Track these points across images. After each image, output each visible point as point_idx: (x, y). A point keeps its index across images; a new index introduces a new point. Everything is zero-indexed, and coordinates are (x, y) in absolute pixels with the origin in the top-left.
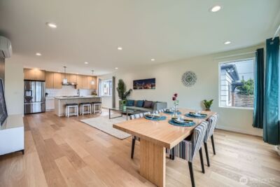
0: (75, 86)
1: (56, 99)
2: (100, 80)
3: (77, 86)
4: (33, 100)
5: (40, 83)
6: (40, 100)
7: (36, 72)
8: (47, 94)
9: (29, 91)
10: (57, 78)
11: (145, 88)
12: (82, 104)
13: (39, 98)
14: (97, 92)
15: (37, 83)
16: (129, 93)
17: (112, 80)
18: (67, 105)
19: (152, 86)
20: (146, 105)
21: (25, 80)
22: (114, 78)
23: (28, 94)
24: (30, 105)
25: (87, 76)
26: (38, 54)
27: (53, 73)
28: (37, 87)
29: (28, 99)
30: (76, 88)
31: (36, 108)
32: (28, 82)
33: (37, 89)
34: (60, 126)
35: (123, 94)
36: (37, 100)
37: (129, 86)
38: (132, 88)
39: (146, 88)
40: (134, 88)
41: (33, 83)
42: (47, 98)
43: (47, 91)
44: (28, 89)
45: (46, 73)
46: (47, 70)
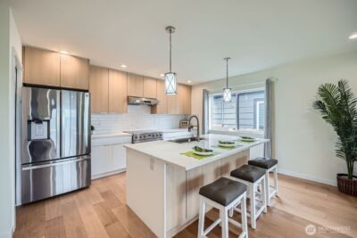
3: (158, 108)
4: (50, 155)
5: (76, 92)
6: (74, 153)
9: (39, 121)
13: (70, 148)
15: (66, 94)
23: (39, 132)
27: (108, 70)
29: (38, 151)
30: (153, 112)
31: (64, 176)
36: (66, 154)
45: (92, 68)
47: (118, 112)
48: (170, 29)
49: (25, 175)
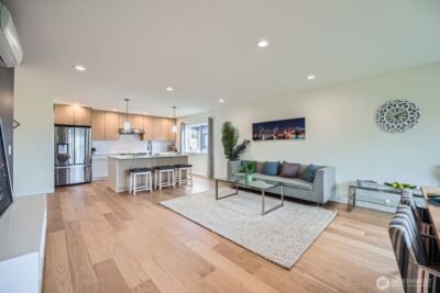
0: (141, 135)
1: (111, 160)
2: (183, 125)
3: (145, 136)
4: (71, 161)
5: (83, 130)
6: (82, 162)
7: (76, 111)
8: (93, 150)
9: (63, 144)
10: (111, 121)
11: (280, 138)
12: (158, 168)
13: (80, 158)
14: (178, 147)
15: (77, 130)
16: (243, 147)
17: (207, 124)
18: (133, 171)
19: (297, 133)
20: (287, 171)
21: (56, 125)
22: (211, 121)
23: (63, 150)
24: (65, 170)
25: (161, 118)
26: (80, 68)
27: (105, 112)
28: (78, 139)
29: (61, 159)
30: (142, 139)
31: (76, 174)
32: (61, 128)
33: (76, 142)
34: (124, 219)
35: (231, 150)
36: (77, 162)
37: (244, 134)
38: (250, 137)
39: (284, 138)
40: (254, 139)
41: (70, 130)
42: (94, 158)
43: (95, 144)
44: (61, 141)
45: (93, 112)
46: (94, 107)
47: (112, 139)
48: (127, 100)
49: (55, 170)
